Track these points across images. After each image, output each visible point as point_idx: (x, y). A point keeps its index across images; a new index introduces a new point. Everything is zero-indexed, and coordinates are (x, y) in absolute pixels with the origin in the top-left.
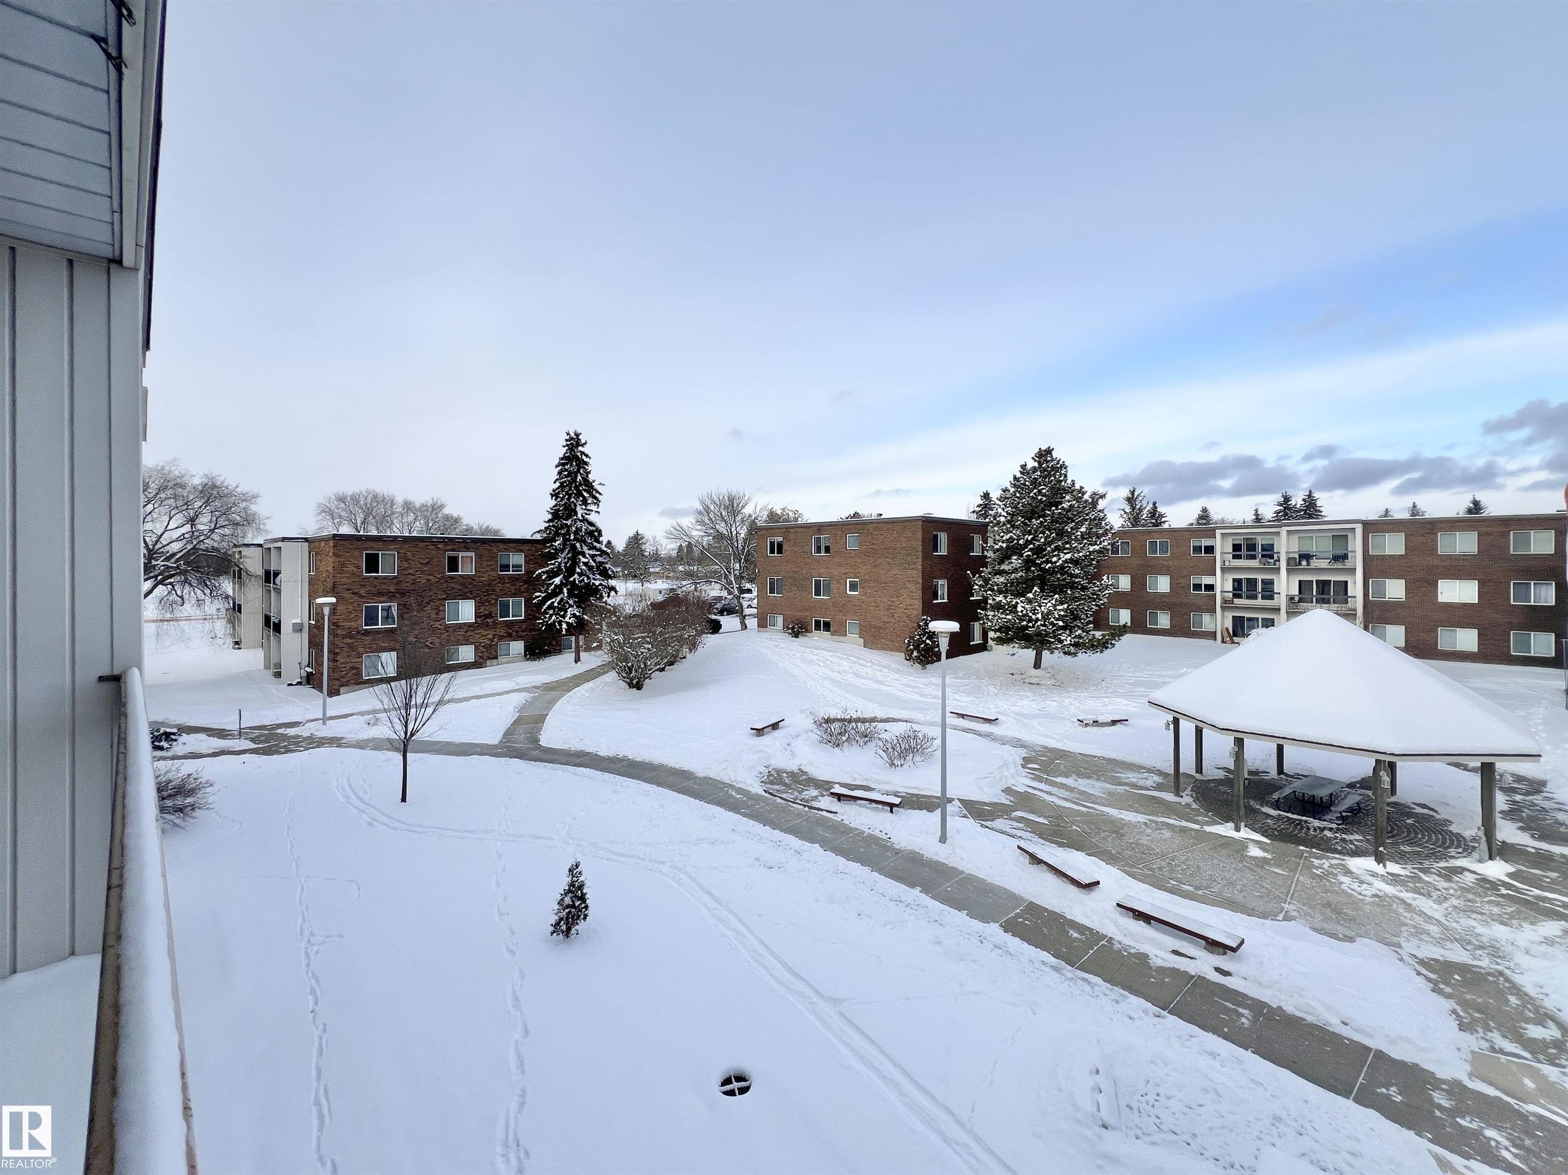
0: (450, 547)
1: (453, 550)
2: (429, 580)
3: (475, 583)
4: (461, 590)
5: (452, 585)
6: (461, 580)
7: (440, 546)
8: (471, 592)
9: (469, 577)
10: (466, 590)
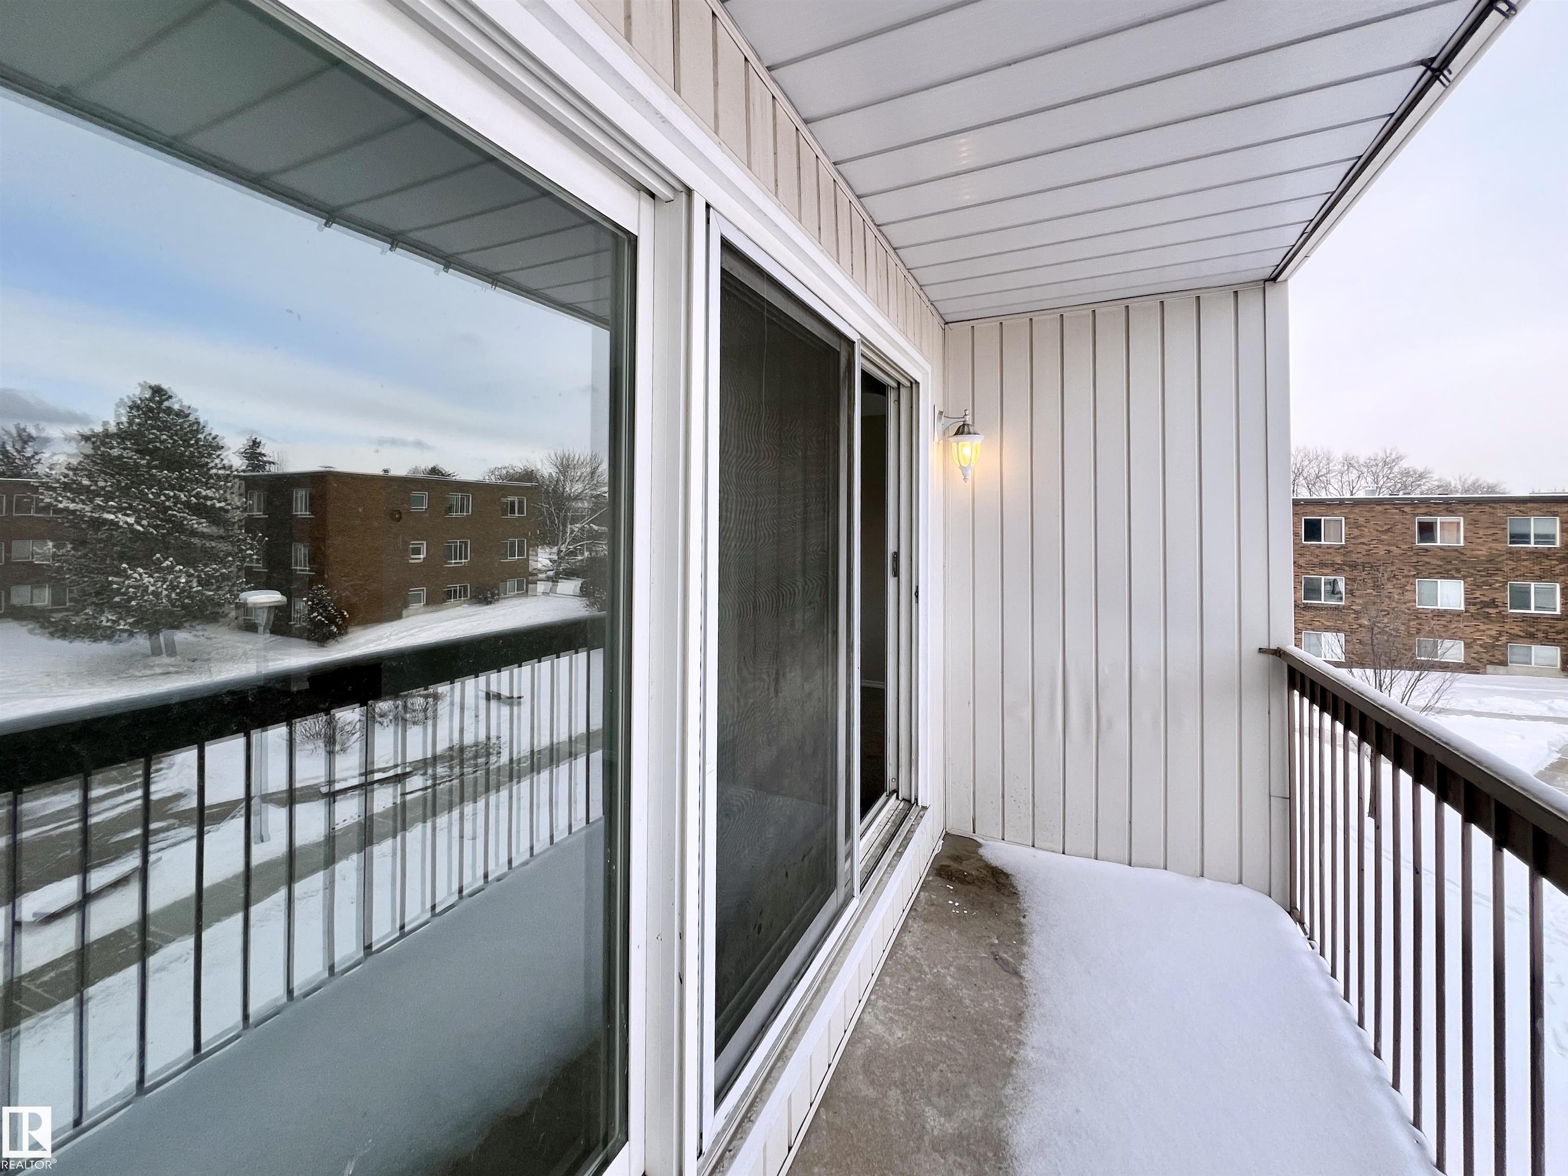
0: (1423, 510)
1: (1425, 514)
2: (1389, 551)
3: (1464, 558)
4: (1440, 566)
5: (1426, 559)
6: (1442, 553)
7: (1407, 509)
8: (1458, 570)
9: (1456, 550)
10: (1450, 567)
